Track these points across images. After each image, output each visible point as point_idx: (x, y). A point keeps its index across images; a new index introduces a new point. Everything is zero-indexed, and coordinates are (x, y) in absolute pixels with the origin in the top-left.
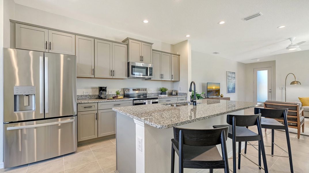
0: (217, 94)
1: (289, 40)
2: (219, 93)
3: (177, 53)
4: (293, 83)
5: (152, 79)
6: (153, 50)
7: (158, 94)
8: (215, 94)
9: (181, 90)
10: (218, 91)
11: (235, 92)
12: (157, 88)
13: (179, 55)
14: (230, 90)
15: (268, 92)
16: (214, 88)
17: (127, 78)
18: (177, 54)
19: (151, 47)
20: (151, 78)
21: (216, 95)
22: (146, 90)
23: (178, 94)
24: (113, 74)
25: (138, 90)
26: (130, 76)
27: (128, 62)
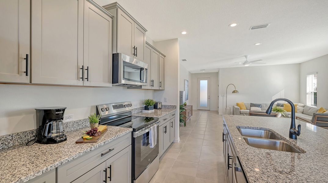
1: (245, 57)
4: (234, 92)
5: (143, 87)
6: (146, 43)
7: (142, 109)
9: (166, 101)
11: (188, 99)
12: (140, 101)
13: (165, 56)
14: (186, 97)
15: (208, 98)
17: (111, 85)
19: (144, 35)
20: (141, 86)
24: (85, 76)
25: (121, 106)
26: (121, 81)
27: (115, 52)
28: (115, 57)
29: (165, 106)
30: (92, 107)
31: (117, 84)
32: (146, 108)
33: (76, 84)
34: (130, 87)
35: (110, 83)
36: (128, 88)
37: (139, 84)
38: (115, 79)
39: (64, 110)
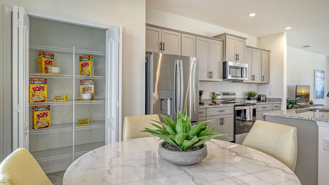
0: (307, 99)
2: (309, 99)
3: (265, 49)
5: (244, 81)
6: (247, 47)
7: (245, 99)
8: (304, 100)
9: (271, 94)
10: (307, 96)
11: (324, 98)
12: (243, 92)
13: (269, 51)
14: (318, 94)
16: (303, 92)
17: (222, 80)
18: (267, 49)
19: (245, 42)
20: (243, 80)
21: (305, 102)
22: (234, 94)
23: (267, 100)
24: (211, 76)
25: (228, 94)
26: (228, 77)
27: (224, 61)
28: (225, 64)
29: (270, 99)
30: (211, 93)
31: (226, 79)
32: (249, 99)
33: (207, 80)
34: (234, 81)
35: (221, 79)
36: (233, 82)
37: (241, 79)
38: (224, 77)
39: (203, 91)
